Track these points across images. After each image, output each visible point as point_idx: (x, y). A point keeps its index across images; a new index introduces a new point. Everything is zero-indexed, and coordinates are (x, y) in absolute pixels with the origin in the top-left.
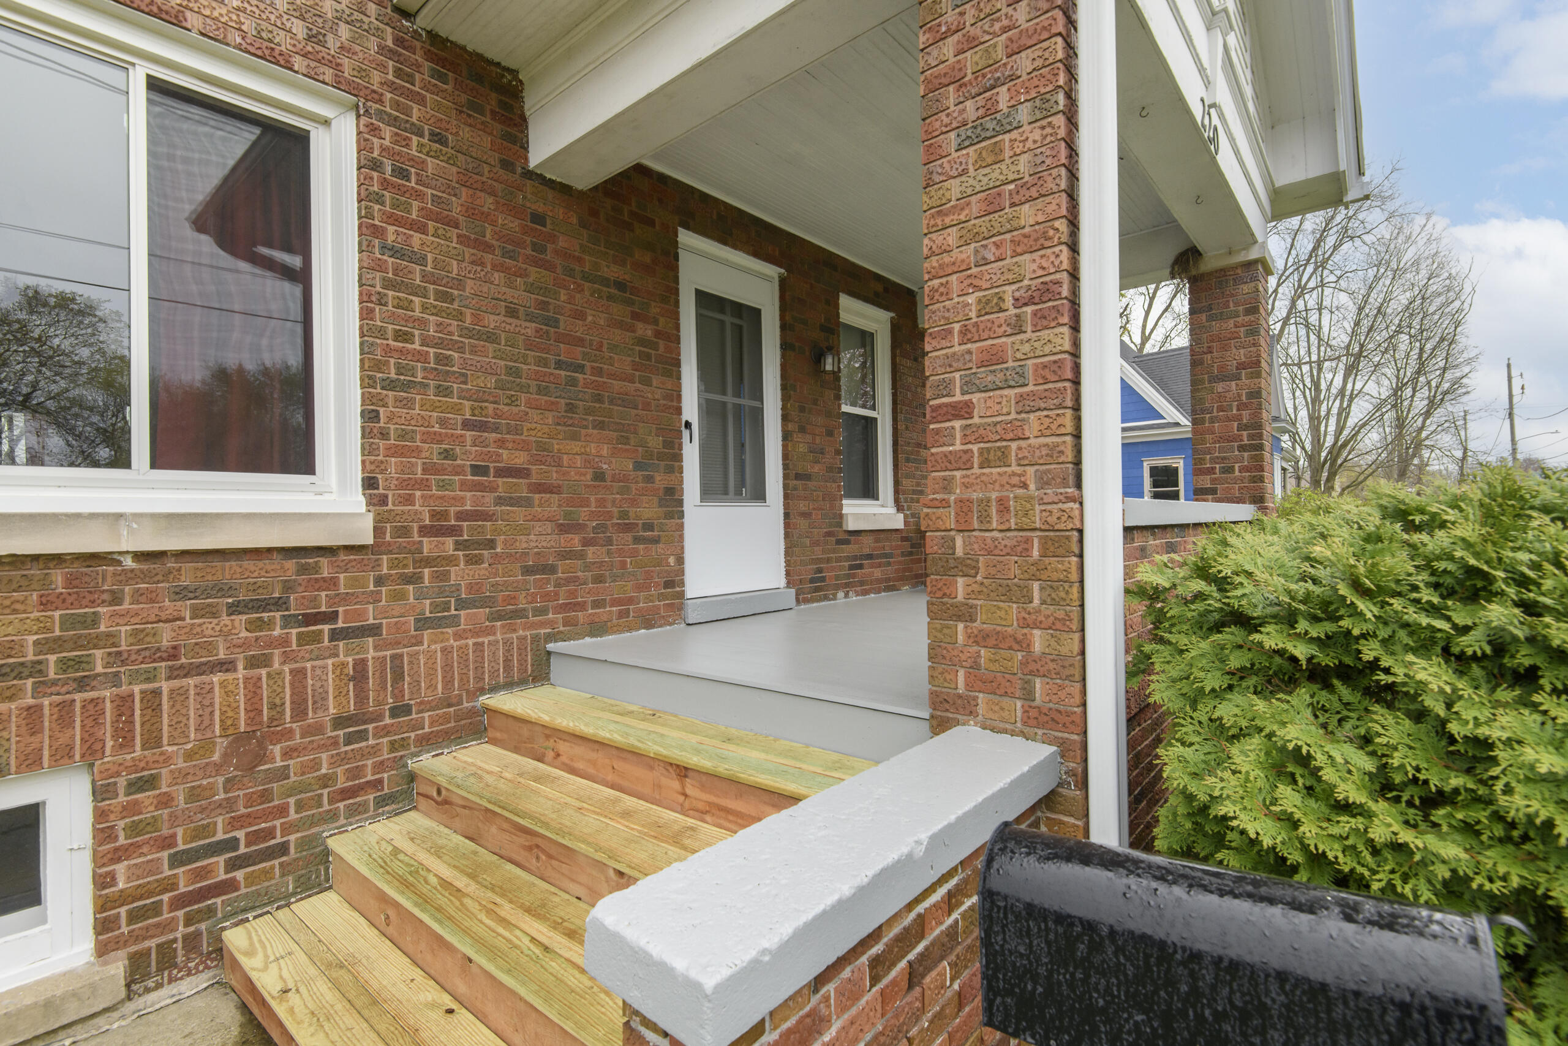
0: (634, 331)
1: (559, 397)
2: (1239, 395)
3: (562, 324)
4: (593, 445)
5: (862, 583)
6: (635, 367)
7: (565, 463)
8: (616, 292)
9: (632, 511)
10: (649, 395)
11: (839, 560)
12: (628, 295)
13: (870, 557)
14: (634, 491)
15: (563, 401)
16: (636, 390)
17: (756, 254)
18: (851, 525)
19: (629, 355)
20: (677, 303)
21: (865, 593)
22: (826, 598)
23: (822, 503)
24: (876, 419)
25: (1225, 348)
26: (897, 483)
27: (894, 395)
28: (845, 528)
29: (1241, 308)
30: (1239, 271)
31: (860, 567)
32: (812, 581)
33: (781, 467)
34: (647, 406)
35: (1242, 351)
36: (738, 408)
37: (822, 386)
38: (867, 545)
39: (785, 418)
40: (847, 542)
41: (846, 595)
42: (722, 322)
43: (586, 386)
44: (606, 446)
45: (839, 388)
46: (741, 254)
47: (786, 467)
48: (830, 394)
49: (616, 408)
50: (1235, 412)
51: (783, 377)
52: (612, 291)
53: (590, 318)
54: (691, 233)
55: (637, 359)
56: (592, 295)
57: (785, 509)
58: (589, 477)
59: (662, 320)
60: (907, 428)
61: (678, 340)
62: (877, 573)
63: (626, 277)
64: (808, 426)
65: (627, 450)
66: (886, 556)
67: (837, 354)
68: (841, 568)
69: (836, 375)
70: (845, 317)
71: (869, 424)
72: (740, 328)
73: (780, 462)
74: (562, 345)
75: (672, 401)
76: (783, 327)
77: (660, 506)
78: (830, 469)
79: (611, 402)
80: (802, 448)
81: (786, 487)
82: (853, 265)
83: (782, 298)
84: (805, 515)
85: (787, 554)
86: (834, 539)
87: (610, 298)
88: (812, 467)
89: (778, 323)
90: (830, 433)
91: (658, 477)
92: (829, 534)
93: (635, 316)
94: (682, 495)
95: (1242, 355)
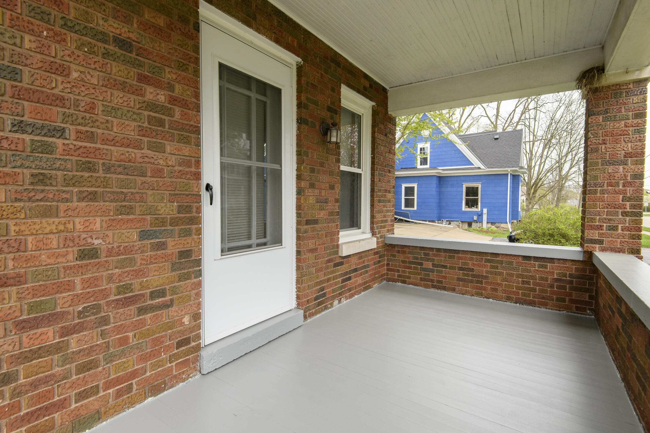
0: (143, 95)
1: (21, 166)
2: (625, 176)
3: (26, 78)
4: (77, 220)
5: (350, 290)
6: (142, 131)
7: (30, 246)
8: (117, 49)
9: (136, 282)
10: (161, 162)
11: (334, 278)
12: (133, 55)
13: (356, 270)
14: (139, 262)
15: (27, 172)
16: (143, 157)
17: (277, 41)
18: (345, 251)
19: (135, 120)
20: (197, 72)
21: (351, 296)
22: (326, 308)
23: (325, 239)
24: (361, 174)
25: (616, 142)
26: (372, 217)
27: (373, 158)
28: (340, 254)
29: (630, 113)
30: (631, 86)
31: (349, 279)
32: (316, 299)
33: (295, 215)
34: (158, 173)
35: (630, 145)
36: (261, 171)
37: (327, 153)
38: (354, 264)
39: (299, 177)
40: (341, 264)
41: (340, 302)
42: (249, 97)
43: (67, 152)
44: (98, 219)
45: (339, 154)
46: (264, 38)
47: (299, 215)
48: (332, 158)
49: (114, 176)
50: (621, 187)
51: (299, 145)
52: (111, 47)
53: (75, 75)
54: (213, 8)
55: (146, 125)
56: (78, 48)
57: (297, 247)
58: (70, 257)
59: (178, 88)
60: (380, 181)
61: (197, 108)
62: (359, 280)
63: (131, 35)
64: (317, 183)
65: (132, 220)
66: (365, 267)
67: (338, 129)
68: (336, 284)
69: (337, 144)
70: (345, 103)
71: (356, 178)
72: (265, 103)
73: (295, 211)
74: (26, 103)
75: (190, 166)
76: (300, 105)
77: (173, 271)
78: (331, 214)
79: (108, 169)
80: (312, 200)
81: (298, 231)
82: (351, 64)
83: (299, 82)
84: (312, 251)
85: (298, 282)
86: (332, 264)
87: (106, 55)
88: (319, 214)
89: (295, 102)
90: (332, 187)
91: (170, 242)
92: (329, 261)
93: (142, 78)
94: (200, 254)
95: (629, 147)
